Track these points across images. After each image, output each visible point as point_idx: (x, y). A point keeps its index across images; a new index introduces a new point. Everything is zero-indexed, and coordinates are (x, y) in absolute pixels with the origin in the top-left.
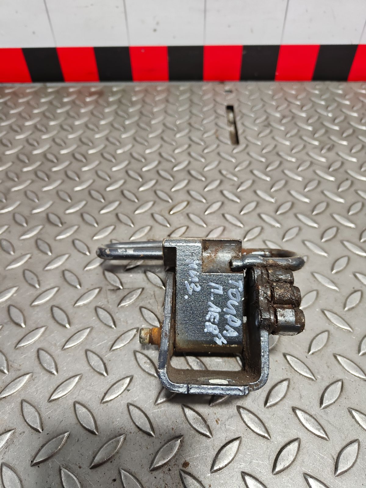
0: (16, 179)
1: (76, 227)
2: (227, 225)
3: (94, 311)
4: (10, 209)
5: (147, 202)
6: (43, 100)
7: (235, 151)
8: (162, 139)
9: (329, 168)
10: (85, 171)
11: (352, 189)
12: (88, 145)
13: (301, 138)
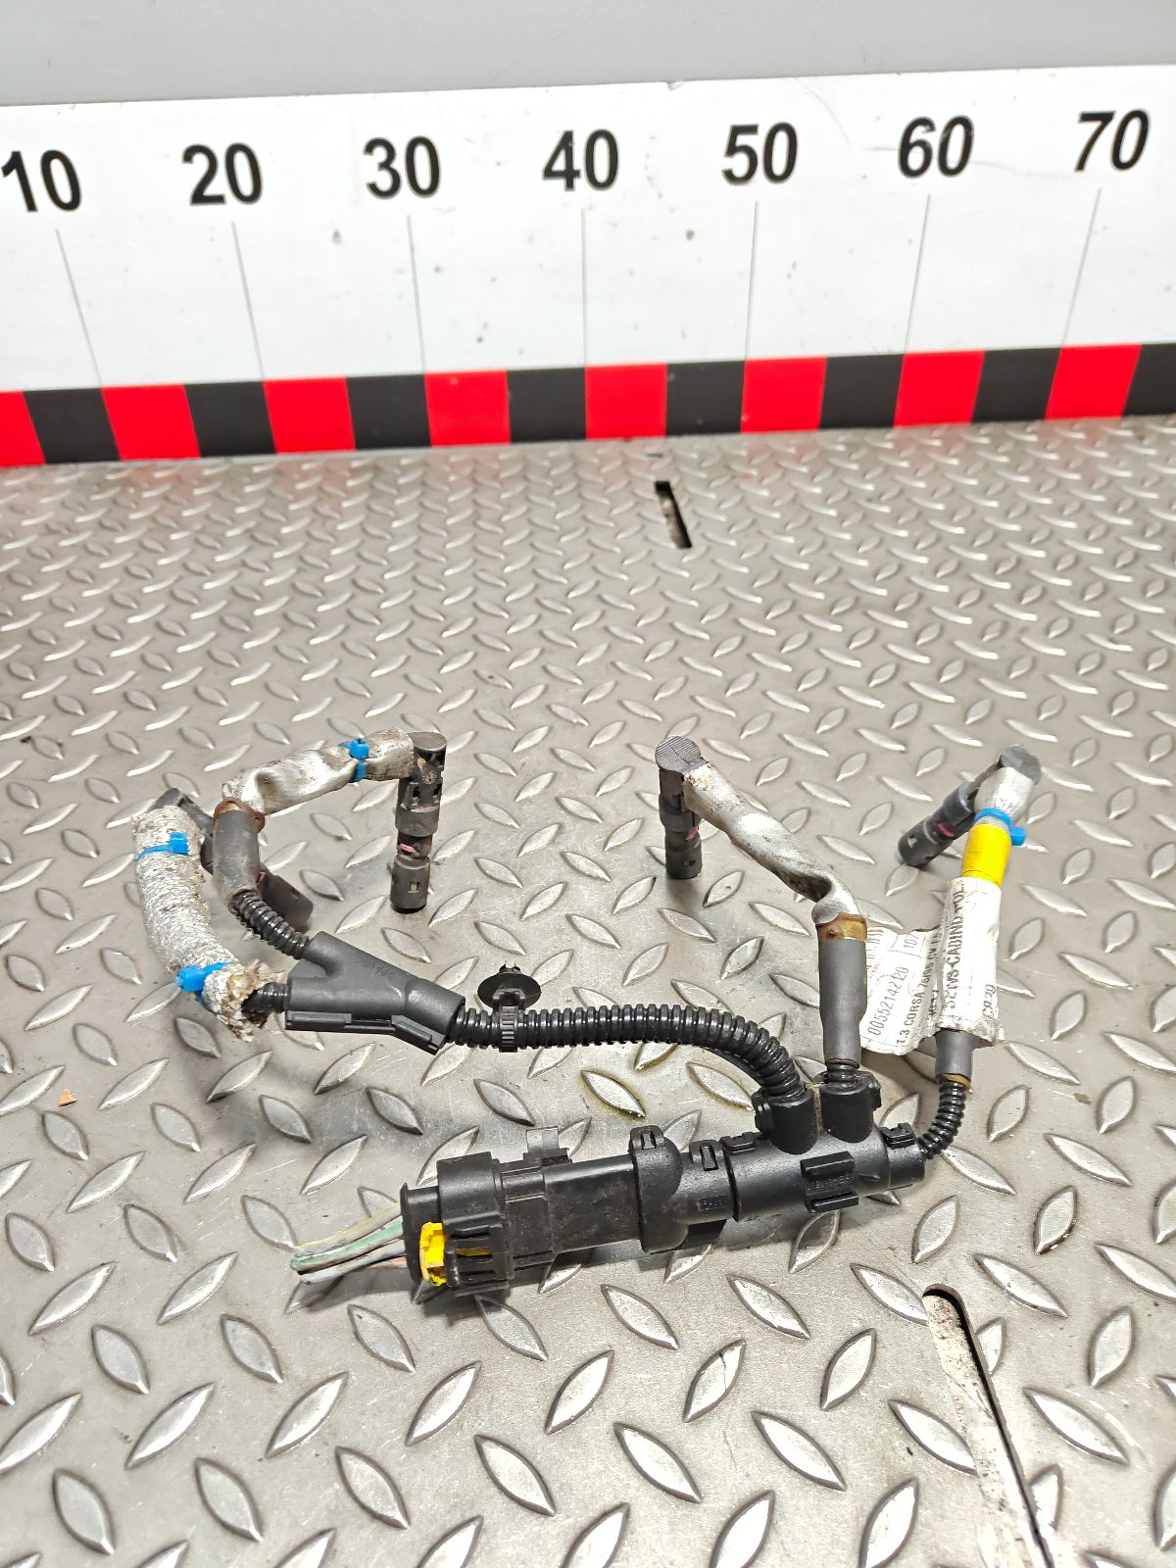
0: (247, 629)
1: (400, 696)
2: (689, 673)
3: (474, 809)
4: (253, 677)
5: (529, 649)
6: (248, 489)
7: (685, 560)
8: (533, 546)
9: (876, 575)
10: (386, 609)
11: (921, 606)
12: (381, 565)
13: (816, 530)
